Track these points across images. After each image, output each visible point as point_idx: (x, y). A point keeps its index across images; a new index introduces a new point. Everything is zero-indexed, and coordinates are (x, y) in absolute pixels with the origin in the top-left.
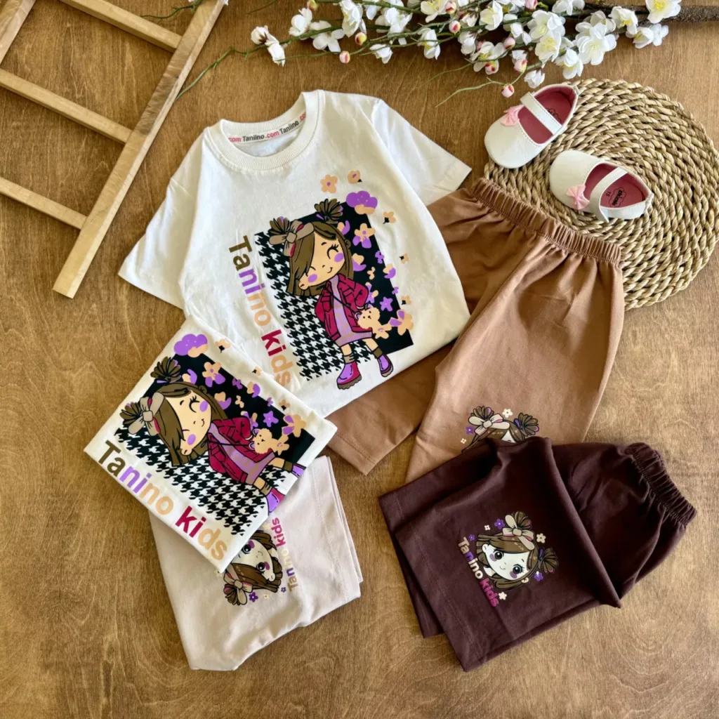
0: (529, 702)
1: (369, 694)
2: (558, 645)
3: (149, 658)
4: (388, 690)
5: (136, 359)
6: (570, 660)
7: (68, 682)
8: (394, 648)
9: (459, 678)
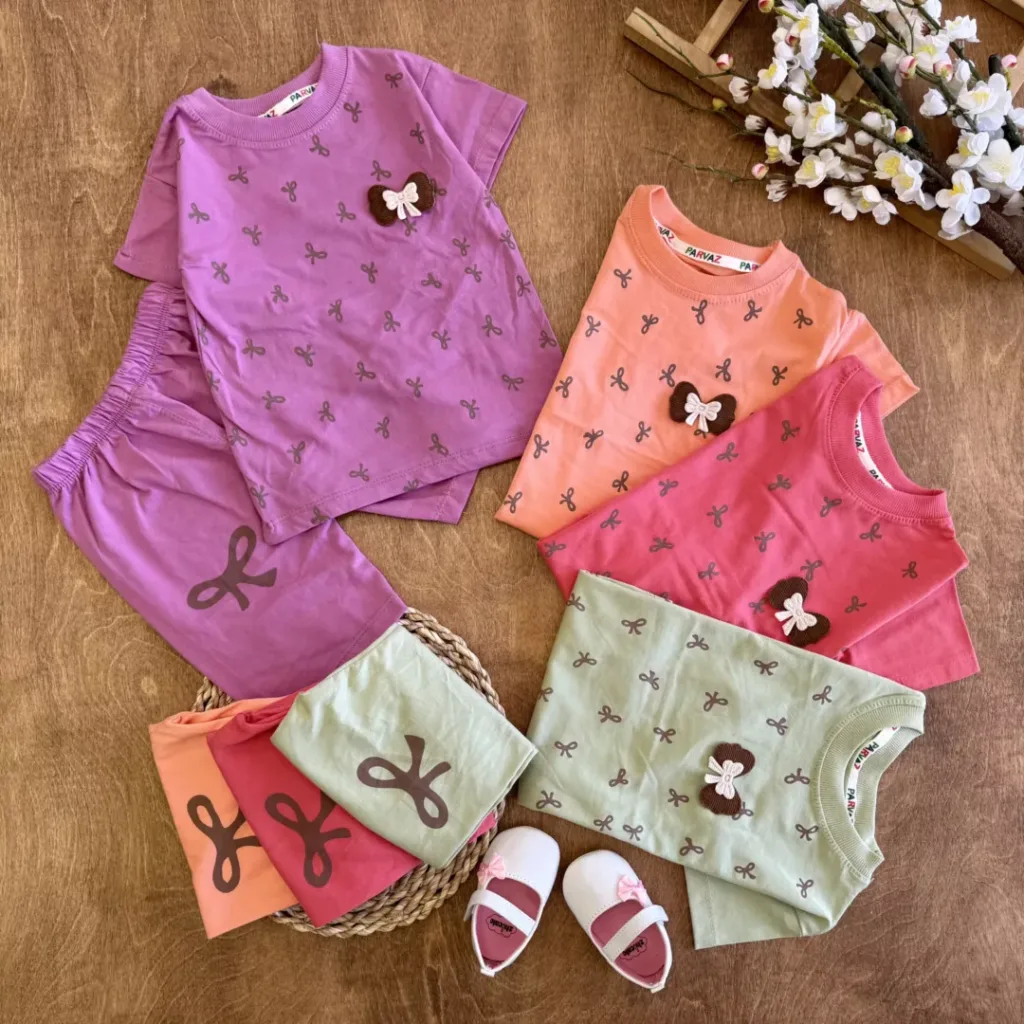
0: (994, 964)
1: (785, 975)
4: (811, 968)
5: (429, 556)
7: (381, 1001)
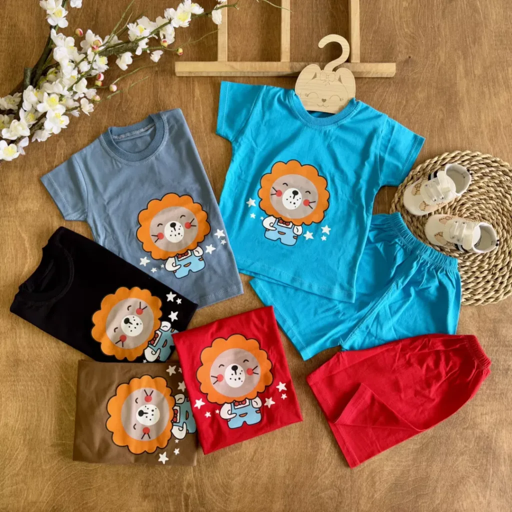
2: (484, 481)
3: (214, 490)
6: (492, 492)
8: (377, 484)
9: (420, 504)
